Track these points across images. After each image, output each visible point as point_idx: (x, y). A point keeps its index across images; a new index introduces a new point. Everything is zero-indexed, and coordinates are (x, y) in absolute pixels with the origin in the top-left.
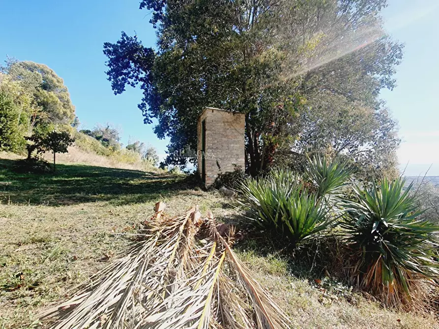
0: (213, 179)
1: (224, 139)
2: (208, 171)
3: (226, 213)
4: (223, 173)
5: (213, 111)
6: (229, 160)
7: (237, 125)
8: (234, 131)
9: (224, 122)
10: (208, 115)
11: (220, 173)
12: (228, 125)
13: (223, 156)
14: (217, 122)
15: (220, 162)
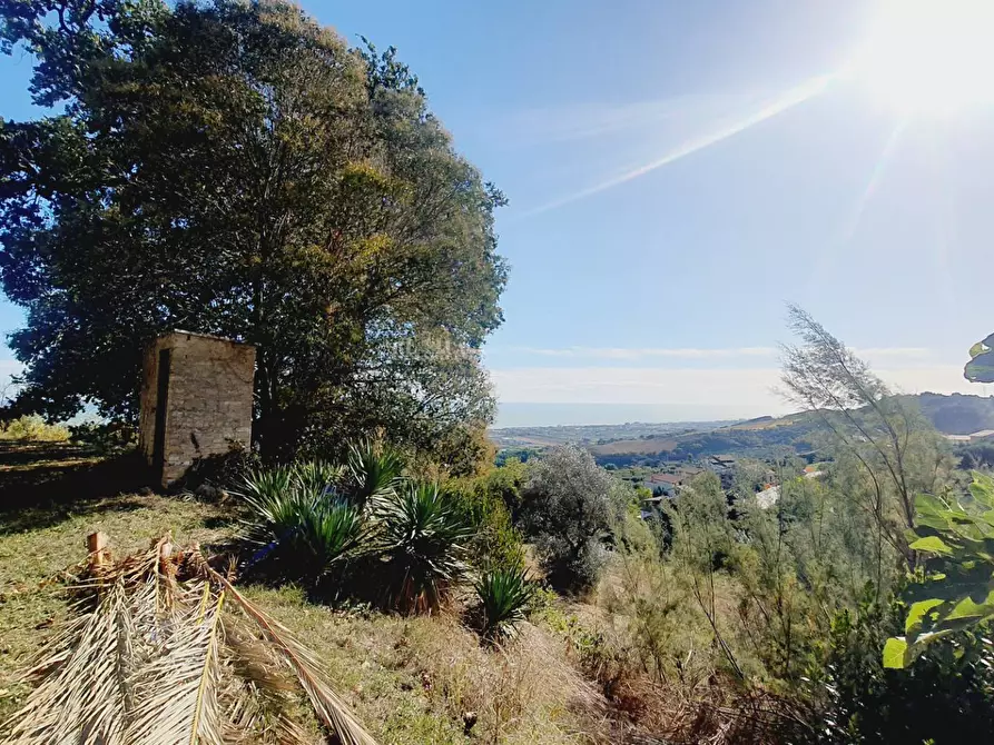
0: (182, 470)
1: (210, 392)
2: (171, 453)
3: (215, 536)
4: (205, 457)
5: (189, 338)
6: (218, 432)
7: (240, 367)
8: (232, 376)
9: (211, 359)
10: (177, 345)
11: (198, 455)
12: (222, 365)
13: (207, 425)
14: (198, 359)
15: (198, 435)
